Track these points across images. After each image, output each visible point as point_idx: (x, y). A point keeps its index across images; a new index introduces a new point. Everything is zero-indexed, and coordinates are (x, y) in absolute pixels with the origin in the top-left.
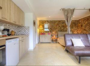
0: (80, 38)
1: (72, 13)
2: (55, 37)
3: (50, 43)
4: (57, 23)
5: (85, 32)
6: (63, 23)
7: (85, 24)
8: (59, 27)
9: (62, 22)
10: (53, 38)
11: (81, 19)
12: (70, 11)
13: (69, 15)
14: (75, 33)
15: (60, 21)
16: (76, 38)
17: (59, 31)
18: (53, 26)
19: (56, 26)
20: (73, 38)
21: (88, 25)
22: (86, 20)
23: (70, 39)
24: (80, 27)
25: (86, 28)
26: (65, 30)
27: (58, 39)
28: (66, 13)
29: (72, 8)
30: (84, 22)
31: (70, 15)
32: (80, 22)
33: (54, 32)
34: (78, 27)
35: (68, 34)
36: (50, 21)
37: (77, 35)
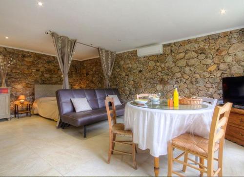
0: (85, 97)
1: (71, 46)
2: (26, 100)
3: (6, 119)
4: (31, 59)
5: (92, 86)
6: (49, 62)
7: (92, 71)
8: (38, 70)
9: (44, 58)
10: (17, 102)
11: (87, 60)
12: (68, 42)
13: (67, 50)
14: (77, 87)
15: (39, 57)
16: (79, 97)
17: (37, 82)
18: (15, 68)
19: (29, 68)
20: (73, 98)
21: (96, 73)
22: (93, 63)
23: (69, 100)
24: (85, 75)
25: (94, 79)
26: (54, 80)
27: (35, 105)
28: (60, 45)
29: (71, 37)
30: (91, 67)
31: (69, 50)
32: (85, 65)
33: (19, 87)
34: (81, 75)
35: (65, 90)
36: (5, 49)
37: (81, 92)
